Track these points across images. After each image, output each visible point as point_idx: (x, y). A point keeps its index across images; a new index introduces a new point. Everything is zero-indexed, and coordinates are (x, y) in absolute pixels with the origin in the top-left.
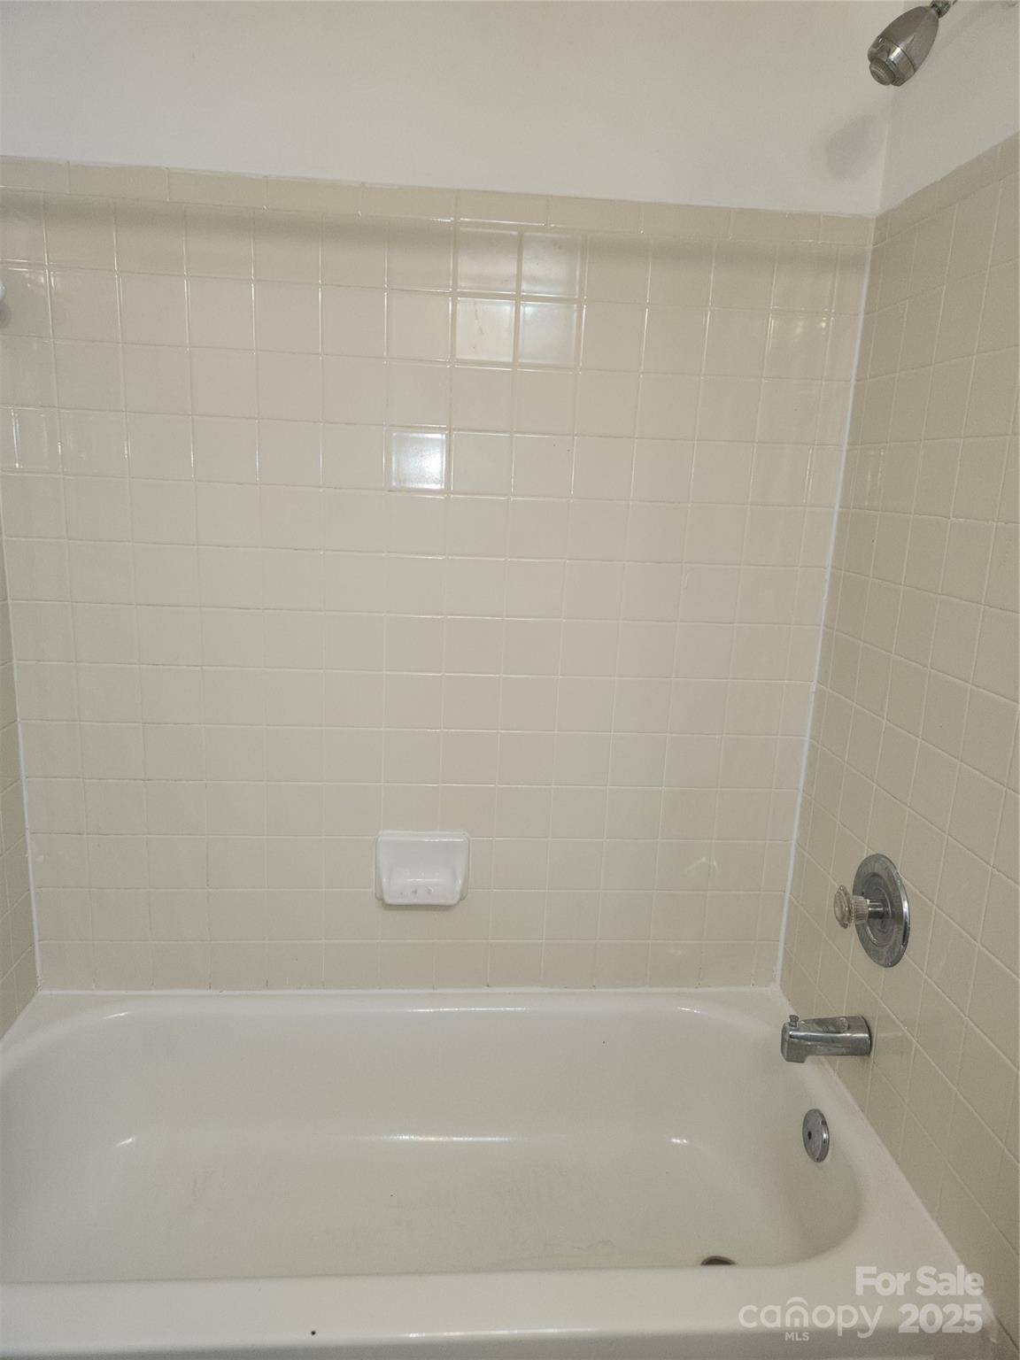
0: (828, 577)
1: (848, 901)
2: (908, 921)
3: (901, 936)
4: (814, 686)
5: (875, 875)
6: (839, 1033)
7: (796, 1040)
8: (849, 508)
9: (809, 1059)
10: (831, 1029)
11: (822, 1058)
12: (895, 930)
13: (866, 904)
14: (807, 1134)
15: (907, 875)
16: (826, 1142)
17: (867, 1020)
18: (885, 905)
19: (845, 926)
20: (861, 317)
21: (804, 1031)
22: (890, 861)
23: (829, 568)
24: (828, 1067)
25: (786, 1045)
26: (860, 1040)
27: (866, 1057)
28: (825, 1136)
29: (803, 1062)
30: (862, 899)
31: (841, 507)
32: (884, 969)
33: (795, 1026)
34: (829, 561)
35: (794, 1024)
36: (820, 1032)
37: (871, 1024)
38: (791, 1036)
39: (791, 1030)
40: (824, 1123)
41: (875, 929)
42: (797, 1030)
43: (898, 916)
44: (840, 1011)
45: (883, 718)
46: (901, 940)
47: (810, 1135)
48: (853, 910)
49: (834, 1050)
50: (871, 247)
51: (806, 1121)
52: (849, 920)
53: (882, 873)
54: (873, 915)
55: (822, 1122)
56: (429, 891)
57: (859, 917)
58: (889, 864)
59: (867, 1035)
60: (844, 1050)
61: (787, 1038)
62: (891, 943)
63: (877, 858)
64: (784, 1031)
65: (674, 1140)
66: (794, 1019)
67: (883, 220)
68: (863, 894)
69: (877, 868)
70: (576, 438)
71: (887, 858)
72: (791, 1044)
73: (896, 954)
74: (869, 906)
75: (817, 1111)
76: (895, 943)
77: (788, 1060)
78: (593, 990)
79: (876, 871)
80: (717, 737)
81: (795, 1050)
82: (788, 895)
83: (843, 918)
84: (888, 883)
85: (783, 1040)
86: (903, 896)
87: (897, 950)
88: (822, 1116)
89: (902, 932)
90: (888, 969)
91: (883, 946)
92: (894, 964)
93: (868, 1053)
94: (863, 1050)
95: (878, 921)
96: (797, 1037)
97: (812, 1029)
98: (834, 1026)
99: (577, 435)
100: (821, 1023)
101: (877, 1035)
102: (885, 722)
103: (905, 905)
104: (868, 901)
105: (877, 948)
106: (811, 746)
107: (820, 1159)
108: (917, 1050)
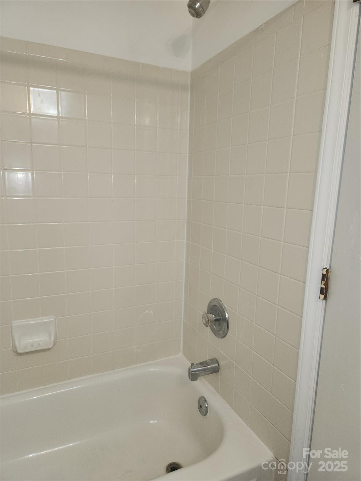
0: (186, 202)
1: (207, 317)
2: (228, 320)
3: (226, 326)
4: (185, 241)
5: (215, 306)
6: (208, 366)
7: (194, 372)
8: (192, 176)
9: (199, 378)
10: (205, 365)
11: (202, 377)
12: (224, 324)
13: (213, 317)
14: (200, 406)
15: (226, 304)
16: (207, 408)
17: (217, 359)
18: (220, 316)
19: (207, 326)
20: (189, 107)
21: (197, 368)
22: (220, 300)
23: (186, 199)
24: (204, 380)
25: (191, 375)
26: (215, 367)
27: (217, 373)
28: (206, 405)
29: (197, 380)
30: (211, 315)
31: (188, 176)
32: (221, 339)
33: (193, 367)
34: (186, 196)
35: (192, 366)
36: (201, 367)
37: (218, 361)
38: (192, 371)
39: (192, 369)
40: (206, 401)
41: (217, 326)
42: (194, 368)
43: (225, 319)
44: (207, 358)
45: (212, 249)
46: (227, 327)
47: (201, 407)
48: (209, 320)
49: (207, 373)
50: (189, 83)
51: (199, 402)
52: (208, 323)
53: (218, 305)
54: (216, 320)
55: (205, 401)
56: (39, 344)
57: (211, 322)
58: (220, 301)
59: (217, 365)
60: (209, 373)
61: (191, 372)
62: (223, 329)
63: (214, 300)
64: (189, 369)
65: (151, 422)
66: (192, 364)
67: (193, 73)
68: (211, 313)
69: (215, 303)
70: (88, 148)
71: (218, 299)
72: (192, 374)
73: (225, 333)
74: (215, 317)
75: (203, 397)
76: (224, 330)
77: (192, 381)
78: (114, 371)
79: (215, 304)
80: (153, 264)
81: (193, 376)
82: (183, 319)
83: (206, 323)
84: (220, 308)
85: (189, 373)
86: (225, 311)
87: (225, 331)
88: (204, 398)
89: (227, 324)
90: (223, 339)
91: (220, 331)
92: (225, 337)
93: (218, 371)
94: (216, 370)
95: (217, 322)
96: (194, 371)
97: (199, 367)
98: (207, 364)
99: (88, 147)
100: (202, 364)
101: (221, 364)
102: (212, 250)
103: (227, 314)
104: (214, 315)
105: (218, 332)
106: (186, 263)
107: (206, 414)
108: (236, 365)
